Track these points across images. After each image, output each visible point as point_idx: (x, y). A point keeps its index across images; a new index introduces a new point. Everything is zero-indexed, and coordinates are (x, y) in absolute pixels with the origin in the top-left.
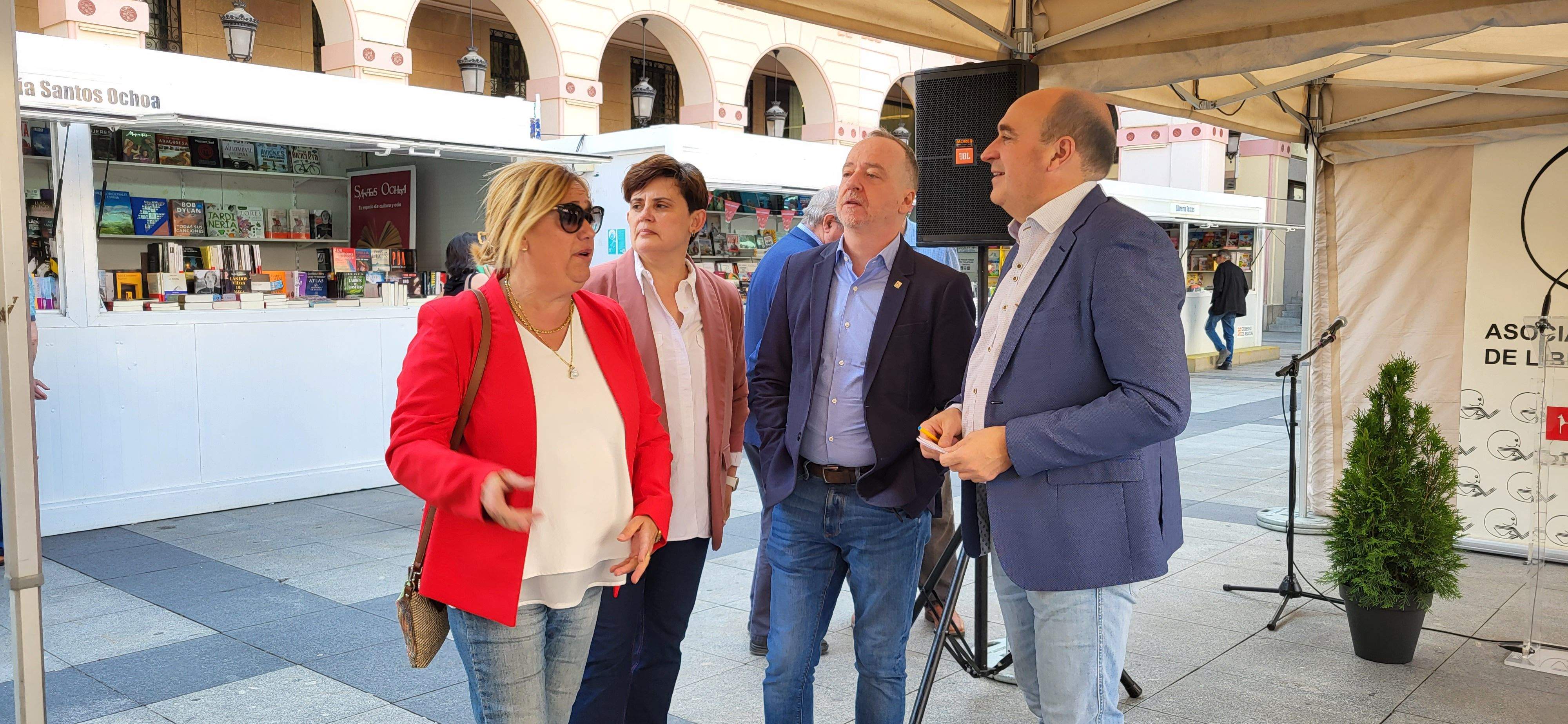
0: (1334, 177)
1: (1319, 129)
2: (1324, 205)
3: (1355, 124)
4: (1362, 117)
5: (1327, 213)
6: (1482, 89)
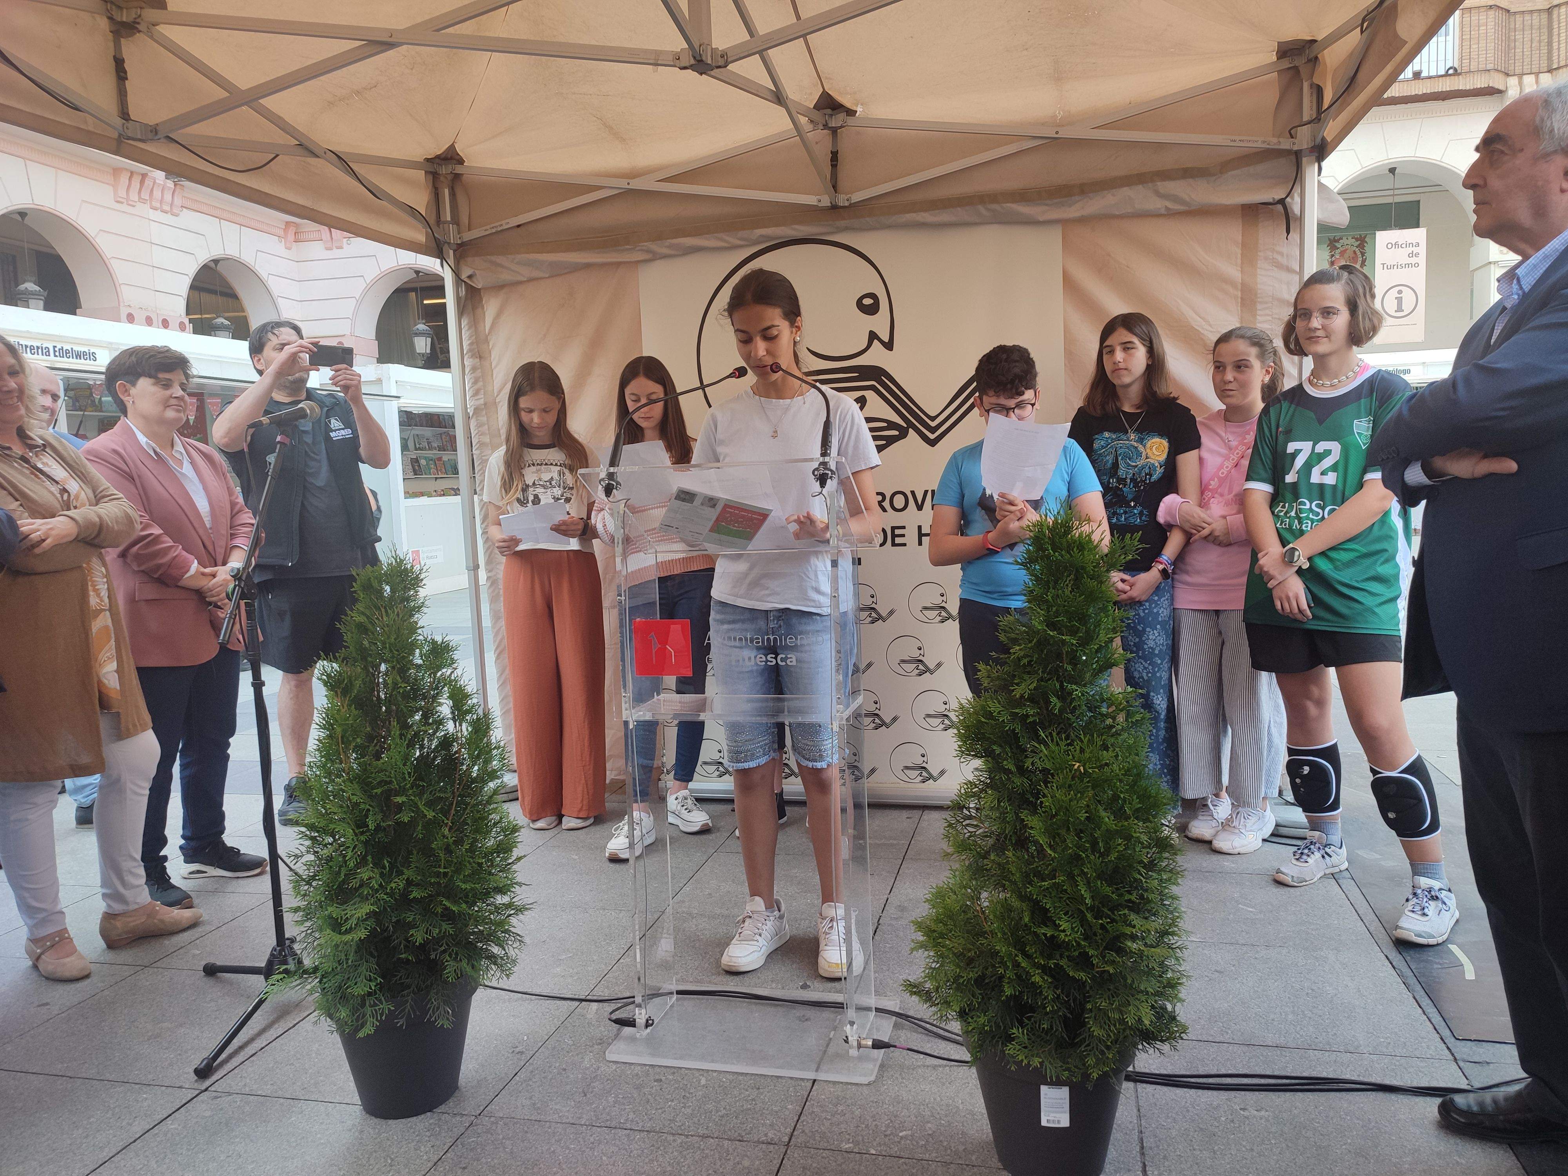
0: (483, 308)
1: (453, 236)
2: (475, 346)
3: (497, 232)
4: (503, 222)
5: (480, 358)
6: (636, 184)
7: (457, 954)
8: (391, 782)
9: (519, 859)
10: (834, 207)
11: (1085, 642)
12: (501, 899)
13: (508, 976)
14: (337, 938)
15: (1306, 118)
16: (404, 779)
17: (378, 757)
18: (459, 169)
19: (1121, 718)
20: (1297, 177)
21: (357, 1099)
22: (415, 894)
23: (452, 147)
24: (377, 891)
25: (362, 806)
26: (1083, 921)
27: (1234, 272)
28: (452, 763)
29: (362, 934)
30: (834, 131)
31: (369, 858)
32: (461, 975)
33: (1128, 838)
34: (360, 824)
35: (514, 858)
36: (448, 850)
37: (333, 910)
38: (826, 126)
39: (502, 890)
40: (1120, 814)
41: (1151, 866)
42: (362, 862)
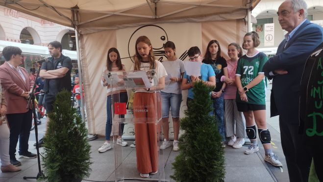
0: (83, 38)
1: (77, 24)
2: (82, 46)
3: (87, 23)
4: (88, 21)
5: (83, 49)
6: (115, 13)
7: (77, 173)
8: (63, 137)
9: (91, 152)
10: (156, 19)
11: (205, 106)
12: (87, 161)
13: (88, 177)
14: (52, 170)
15: (248, 2)
16: (66, 136)
17: (60, 132)
18: (78, 10)
19: (213, 121)
20: (247, 14)
22: (69, 161)
23: (77, 5)
24: (60, 160)
25: (57, 142)
26: (205, 162)
27: (235, 32)
28: (76, 133)
29: (57, 169)
30: (156, 3)
32: (78, 177)
33: (214, 145)
34: (57, 146)
35: (89, 152)
36: (76, 151)
37: (51, 164)
38: (154, 2)
39: (87, 159)
40: (212, 141)
41: (219, 151)
42: (57, 154)
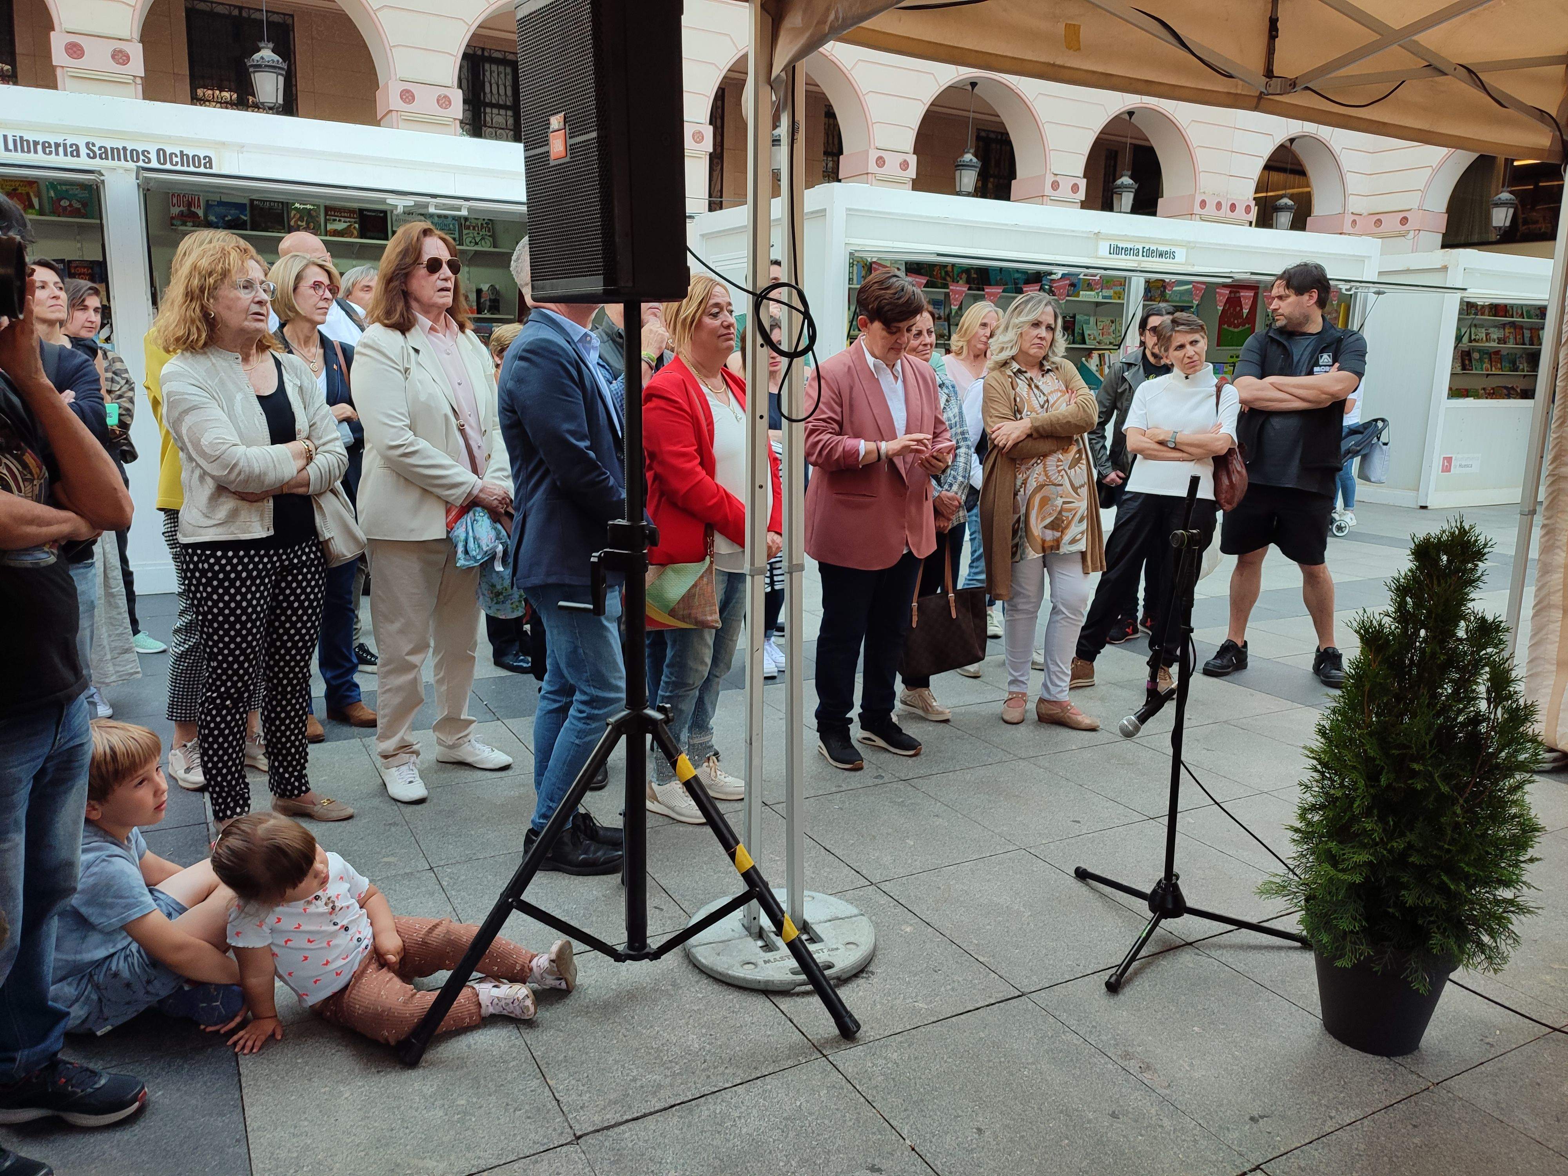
7: (1445, 930)
8: (1409, 747)
9: (1532, 860)
12: (1503, 893)
13: (1495, 971)
14: (1333, 872)
16: (1424, 747)
21: (1319, 1011)
22: (1414, 859)
24: (1377, 844)
25: (1377, 762)
28: (1475, 742)
29: (1358, 879)
31: (1375, 811)
32: (1445, 950)
34: (1372, 777)
35: (1527, 857)
36: (1457, 829)
37: (1332, 846)
39: (1507, 884)
42: (1368, 813)
